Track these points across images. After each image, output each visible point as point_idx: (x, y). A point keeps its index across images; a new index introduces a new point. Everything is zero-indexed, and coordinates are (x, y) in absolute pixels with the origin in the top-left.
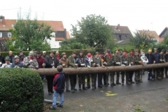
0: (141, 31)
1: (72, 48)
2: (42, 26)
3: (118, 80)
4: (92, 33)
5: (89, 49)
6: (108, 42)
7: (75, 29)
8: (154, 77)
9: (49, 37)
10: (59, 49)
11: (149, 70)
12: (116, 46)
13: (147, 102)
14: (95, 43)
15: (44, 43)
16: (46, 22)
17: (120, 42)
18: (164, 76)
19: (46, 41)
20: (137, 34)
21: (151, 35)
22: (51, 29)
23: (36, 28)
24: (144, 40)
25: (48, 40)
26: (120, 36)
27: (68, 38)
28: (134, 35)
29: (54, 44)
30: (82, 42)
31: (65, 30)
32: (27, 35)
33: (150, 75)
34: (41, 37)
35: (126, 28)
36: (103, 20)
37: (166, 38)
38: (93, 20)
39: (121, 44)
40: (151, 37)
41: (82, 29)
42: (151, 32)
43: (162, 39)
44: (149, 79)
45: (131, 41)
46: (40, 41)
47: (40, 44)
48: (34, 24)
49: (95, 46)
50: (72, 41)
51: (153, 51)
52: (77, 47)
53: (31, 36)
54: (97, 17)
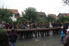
0: (50, 14)
1: (21, 21)
2: (9, 11)
3: (39, 35)
4: (30, 15)
5: (29, 21)
6: (36, 18)
7: (23, 13)
8: (55, 33)
9: (12, 16)
10: (16, 21)
11: (53, 30)
12: (40, 20)
13: (52, 43)
14: (31, 19)
15: (10, 19)
16: (11, 10)
17: (41, 19)
18: (59, 33)
19: (11, 18)
20: (48, 16)
21: (54, 16)
22: (13, 13)
23: (6, 12)
24: (51, 18)
25: (11, 17)
26: (41, 16)
27: (20, 17)
28: (47, 16)
29: (14, 19)
30: (26, 18)
31: (19, 13)
32: (2, 15)
33: (53, 32)
34: (9, 16)
35: (44, 13)
36: (35, 9)
37: (60, 17)
38: (31, 9)
39: (42, 20)
40: (54, 17)
41: (26, 13)
42: (54, 15)
43: (58, 18)
44: (53, 34)
45: (46, 18)
46: (8, 18)
47: (8, 19)
48: (5, 11)
49: (31, 20)
50: (22, 18)
51: (55, 22)
52: (23, 20)
53: (4, 16)
54: (32, 8)
